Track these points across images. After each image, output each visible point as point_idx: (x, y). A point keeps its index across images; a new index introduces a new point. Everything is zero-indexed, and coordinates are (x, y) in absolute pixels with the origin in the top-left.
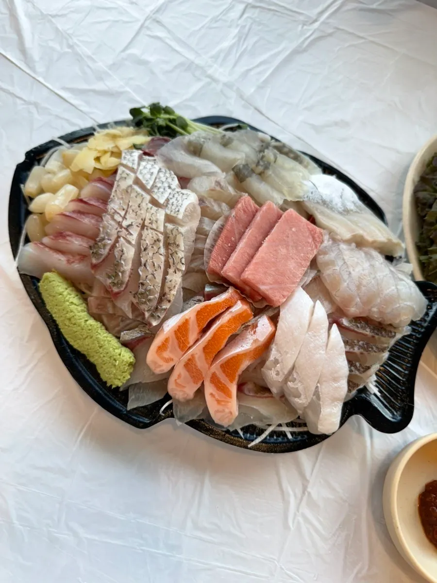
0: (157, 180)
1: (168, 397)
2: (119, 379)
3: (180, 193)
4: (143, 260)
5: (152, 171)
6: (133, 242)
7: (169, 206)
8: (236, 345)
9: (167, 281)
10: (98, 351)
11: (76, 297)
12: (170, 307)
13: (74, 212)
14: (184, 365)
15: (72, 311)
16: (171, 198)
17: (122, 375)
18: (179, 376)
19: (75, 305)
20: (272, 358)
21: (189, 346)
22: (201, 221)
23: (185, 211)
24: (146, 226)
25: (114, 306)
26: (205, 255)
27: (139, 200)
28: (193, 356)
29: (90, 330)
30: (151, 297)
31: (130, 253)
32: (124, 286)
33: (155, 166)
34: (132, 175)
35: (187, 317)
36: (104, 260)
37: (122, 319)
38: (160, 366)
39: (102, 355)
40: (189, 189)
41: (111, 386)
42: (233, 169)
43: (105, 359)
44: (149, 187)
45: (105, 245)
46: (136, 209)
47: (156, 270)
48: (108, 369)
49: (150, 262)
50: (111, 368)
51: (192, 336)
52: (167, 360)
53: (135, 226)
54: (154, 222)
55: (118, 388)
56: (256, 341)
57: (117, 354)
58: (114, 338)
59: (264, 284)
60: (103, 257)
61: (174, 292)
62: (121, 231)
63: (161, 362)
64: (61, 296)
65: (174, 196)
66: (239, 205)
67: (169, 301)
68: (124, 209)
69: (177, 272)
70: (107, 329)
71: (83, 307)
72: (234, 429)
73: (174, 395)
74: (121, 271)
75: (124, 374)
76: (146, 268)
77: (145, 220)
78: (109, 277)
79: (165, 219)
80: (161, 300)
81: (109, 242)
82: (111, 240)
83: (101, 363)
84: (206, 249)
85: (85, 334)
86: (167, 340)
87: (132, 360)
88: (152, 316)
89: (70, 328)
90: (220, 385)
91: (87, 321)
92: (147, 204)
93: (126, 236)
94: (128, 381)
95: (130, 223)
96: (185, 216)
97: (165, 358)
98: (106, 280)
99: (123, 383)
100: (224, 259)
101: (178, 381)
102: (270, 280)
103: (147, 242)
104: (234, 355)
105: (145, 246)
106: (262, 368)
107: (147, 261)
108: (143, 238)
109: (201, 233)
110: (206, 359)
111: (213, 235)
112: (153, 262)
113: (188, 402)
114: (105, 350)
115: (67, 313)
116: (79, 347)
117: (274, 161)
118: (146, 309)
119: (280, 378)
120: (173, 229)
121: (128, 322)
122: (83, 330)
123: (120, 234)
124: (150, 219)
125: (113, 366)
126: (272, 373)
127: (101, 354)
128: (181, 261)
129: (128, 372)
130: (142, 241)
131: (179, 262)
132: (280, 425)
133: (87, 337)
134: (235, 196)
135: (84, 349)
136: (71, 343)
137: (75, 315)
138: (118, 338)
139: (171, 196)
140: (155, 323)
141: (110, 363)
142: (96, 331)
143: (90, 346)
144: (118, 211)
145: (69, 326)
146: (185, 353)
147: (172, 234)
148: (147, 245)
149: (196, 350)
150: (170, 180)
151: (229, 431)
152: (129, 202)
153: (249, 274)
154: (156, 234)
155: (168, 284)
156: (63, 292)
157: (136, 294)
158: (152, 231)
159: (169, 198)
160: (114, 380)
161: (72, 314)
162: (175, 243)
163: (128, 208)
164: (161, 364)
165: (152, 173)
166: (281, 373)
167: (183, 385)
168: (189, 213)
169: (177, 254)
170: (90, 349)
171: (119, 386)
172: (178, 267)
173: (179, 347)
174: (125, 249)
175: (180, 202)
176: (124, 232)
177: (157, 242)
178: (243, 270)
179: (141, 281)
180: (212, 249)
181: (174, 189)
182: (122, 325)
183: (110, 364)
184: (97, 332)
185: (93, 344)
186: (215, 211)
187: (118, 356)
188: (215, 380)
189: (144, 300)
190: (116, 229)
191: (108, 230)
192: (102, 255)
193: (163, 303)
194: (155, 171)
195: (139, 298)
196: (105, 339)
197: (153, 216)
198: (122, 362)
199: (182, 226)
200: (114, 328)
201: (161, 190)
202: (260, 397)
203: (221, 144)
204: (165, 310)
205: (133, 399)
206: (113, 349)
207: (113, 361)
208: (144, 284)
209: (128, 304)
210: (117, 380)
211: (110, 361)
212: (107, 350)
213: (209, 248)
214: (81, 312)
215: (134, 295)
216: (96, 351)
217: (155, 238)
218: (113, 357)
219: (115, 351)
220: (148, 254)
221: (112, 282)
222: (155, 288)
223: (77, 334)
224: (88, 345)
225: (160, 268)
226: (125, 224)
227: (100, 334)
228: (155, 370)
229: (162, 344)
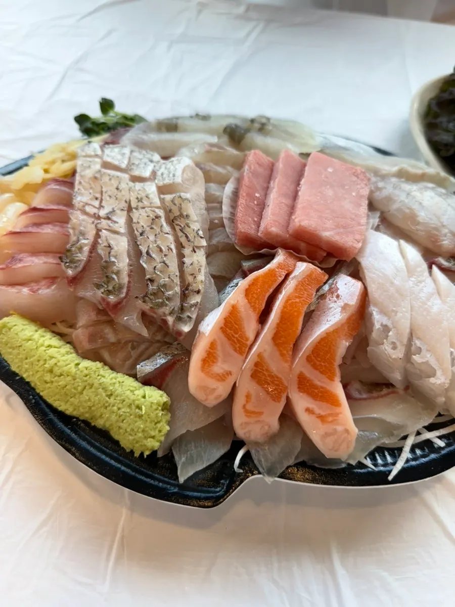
0: (132, 159)
1: (238, 444)
2: (153, 437)
4: (144, 249)
5: (122, 152)
6: (122, 230)
7: (159, 177)
9: (185, 265)
10: (107, 405)
11: (53, 338)
12: (202, 298)
14: (252, 376)
15: (52, 357)
16: (158, 170)
17: (156, 428)
18: (248, 397)
20: (377, 326)
21: (249, 343)
22: (207, 188)
23: (183, 174)
24: (135, 207)
26: (226, 226)
28: (260, 355)
29: (86, 376)
30: (170, 293)
31: (121, 245)
32: (125, 290)
33: (125, 149)
34: (98, 160)
35: (233, 302)
37: (132, 345)
38: (214, 390)
39: (115, 408)
41: (142, 454)
43: (121, 412)
44: (123, 167)
46: (114, 193)
47: (165, 255)
48: (131, 426)
49: (153, 247)
50: (136, 422)
51: (250, 327)
52: (222, 378)
53: (118, 212)
54: (144, 198)
55: (154, 453)
56: (345, 307)
57: (140, 397)
58: (126, 377)
59: (326, 230)
61: (201, 277)
62: (100, 223)
63: (212, 383)
64: (30, 342)
65: (160, 168)
66: (250, 159)
67: (198, 292)
68: (97, 199)
69: (197, 250)
70: (112, 368)
71: (67, 349)
72: (357, 461)
73: (247, 435)
74: (115, 271)
75: (159, 425)
76: (151, 257)
77: (130, 201)
78: (99, 287)
79: (158, 192)
80: (184, 296)
82: (88, 239)
83: (117, 421)
84: (226, 218)
85: (80, 384)
86: (213, 345)
87: (165, 399)
88: (179, 319)
89: (55, 384)
90: (316, 391)
91: (77, 364)
92: (128, 184)
93: (109, 227)
94: (168, 434)
95: (111, 210)
96: (185, 179)
97: (218, 375)
99: (161, 442)
100: (256, 219)
101: (249, 407)
102: (329, 224)
103: (142, 224)
104: (322, 337)
105: (140, 231)
107: (149, 247)
108: (135, 220)
109: (212, 202)
110: (282, 355)
111: (228, 201)
112: (158, 247)
113: (272, 439)
114: (119, 398)
115: (45, 364)
116: (75, 410)
118: (167, 312)
120: (174, 198)
122: (74, 380)
123: (99, 226)
124: (137, 198)
125: (137, 419)
126: (387, 348)
127: (114, 406)
128: (198, 234)
129: (164, 420)
130: (134, 225)
131: (196, 235)
133: (85, 388)
134: (239, 156)
135: (82, 410)
136: (60, 409)
137: (59, 361)
138: (134, 376)
139: (157, 168)
140: (186, 329)
141: (131, 415)
142: (97, 374)
144: (90, 202)
145: (52, 382)
146: (246, 358)
147: (175, 204)
148: (143, 228)
149: (263, 345)
150: (148, 156)
151: (352, 465)
152: (102, 187)
154: (152, 211)
155: (188, 270)
156: (33, 335)
157: (146, 296)
158: (145, 209)
159: (155, 170)
160: (145, 441)
161: (53, 361)
162: (181, 215)
164: (214, 386)
165: (123, 154)
166: (398, 344)
167: (257, 410)
168: (189, 176)
169: (189, 227)
170: (93, 406)
171: (156, 449)
172: (196, 244)
173: (235, 350)
174: (112, 243)
175: (172, 168)
176: (104, 223)
177: (157, 220)
179: (148, 277)
180: (232, 217)
181: (158, 162)
182: (134, 354)
183: (132, 417)
184: (98, 376)
185: (97, 395)
186: (220, 173)
187: (143, 399)
188: (304, 385)
189: (160, 300)
190: (93, 223)
193: (188, 299)
194: (127, 152)
195: (151, 300)
196: (114, 381)
197: (140, 193)
198: (151, 406)
202: (378, 397)
204: (195, 305)
205: (184, 463)
206: (131, 391)
207: (135, 409)
208: (154, 280)
209: (135, 315)
210: (149, 440)
211: (131, 412)
212: (121, 396)
213: (229, 218)
214: (66, 355)
215: (143, 297)
216: (104, 404)
217: (151, 216)
218: (134, 404)
219: (134, 395)
220: (148, 238)
221: (105, 291)
222: (172, 280)
223: (67, 389)
224: (89, 400)
225: (170, 250)
226: (102, 213)
227: (104, 377)
228: (206, 400)
229: (208, 354)
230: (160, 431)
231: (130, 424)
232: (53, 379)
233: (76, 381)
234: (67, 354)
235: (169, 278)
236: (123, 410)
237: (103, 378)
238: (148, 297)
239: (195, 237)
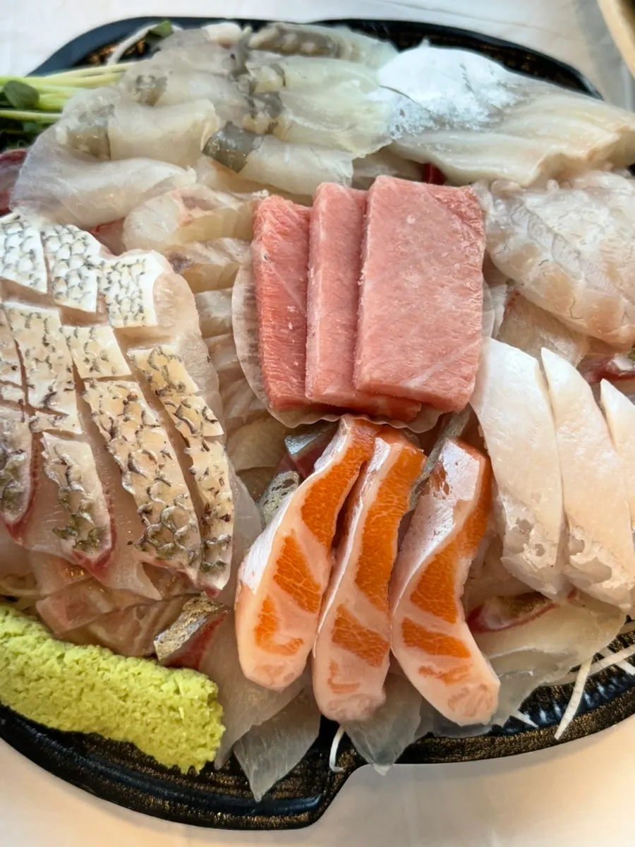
0: (52, 264)
1: (328, 727)
2: (204, 746)
3: (119, 267)
4: (121, 458)
5: (27, 248)
6: (78, 431)
7: (114, 308)
8: (421, 536)
9: (196, 477)
10: (123, 711)
11: (9, 618)
12: (234, 529)
14: (334, 640)
15: (16, 654)
16: (107, 289)
17: (206, 732)
18: (333, 668)
19: (16, 635)
20: (511, 524)
21: (321, 593)
22: (201, 307)
23: (157, 302)
24: (87, 380)
25: (108, 593)
26: (247, 378)
27: (37, 329)
28: (341, 609)
29: (80, 673)
30: (183, 529)
31: (83, 458)
32: (109, 537)
33: (28, 232)
35: (285, 534)
36: (31, 504)
37: (138, 610)
38: (281, 669)
39: (137, 715)
40: (134, 247)
41: (192, 768)
42: (206, 151)
43: (148, 718)
44: (43, 289)
45: (15, 471)
46: (42, 352)
47: (161, 467)
48: (168, 737)
49: (138, 455)
50: (174, 729)
51: (318, 568)
52: (290, 649)
53: (61, 393)
54: (100, 361)
55: (209, 766)
56: (459, 506)
57: (171, 694)
58: (143, 662)
59: (412, 375)
60: (26, 497)
61: (226, 493)
62: (36, 420)
63: (276, 660)
65: (110, 282)
66: (266, 228)
67: (226, 518)
68: (14, 368)
69: (209, 445)
70: (115, 651)
71: (35, 632)
72: (507, 718)
73: (342, 714)
74: (84, 508)
75: (209, 729)
76: (138, 472)
77: (74, 366)
78: (65, 535)
79: (120, 345)
80: (205, 527)
81: (22, 457)
82: (22, 451)
83: (145, 732)
84: (243, 361)
85: (74, 687)
86: (267, 606)
87: (210, 688)
88: (206, 569)
89: (32, 693)
90: (431, 641)
91: (61, 657)
92: (61, 330)
93: (53, 424)
94: (224, 738)
95: (47, 392)
96: (162, 313)
97: (283, 646)
98: (59, 546)
99: (217, 749)
100: (297, 364)
101: (336, 681)
102: (419, 358)
103: (108, 413)
104: (430, 562)
105: (108, 426)
106: (501, 555)
107: (130, 456)
108: (94, 409)
109: (214, 332)
110: (374, 601)
111: (242, 322)
112: (145, 452)
113: (378, 714)
114: (139, 700)
115: (8, 664)
116: (74, 724)
117: (281, 83)
118: (185, 562)
119: (550, 558)
120: (151, 357)
121: (154, 610)
122: (63, 681)
123: (37, 428)
124: (87, 360)
125: (175, 725)
126: (528, 555)
127: (134, 711)
128: (206, 419)
129: (215, 720)
130: (96, 419)
131: (202, 418)
132: (599, 657)
133: (82, 690)
134: (241, 209)
135: (86, 723)
136: (50, 725)
137: (30, 658)
138: (153, 656)
139: (105, 284)
140: (220, 583)
141: (164, 721)
142: (96, 668)
143: (99, 706)
144: (5, 378)
145: (27, 690)
146: (321, 613)
147: (155, 368)
148: (112, 422)
149: (343, 592)
150: (79, 248)
151: (499, 727)
152: (17, 345)
153: (370, 370)
154: (119, 386)
155: (204, 484)
157: (145, 539)
158: (108, 384)
159: (102, 291)
160: (194, 754)
161: (20, 660)
162: (171, 386)
163: (21, 360)
164: (281, 663)
165: (32, 252)
166: (546, 546)
167: (350, 682)
168: (168, 302)
169: (189, 407)
170: (103, 714)
171: (211, 760)
172: (206, 434)
173: (301, 605)
174: (67, 456)
175: (133, 288)
176: (43, 420)
177: (131, 402)
178: (351, 367)
179: (141, 507)
180: (255, 354)
181: (102, 264)
182: (145, 624)
183: (166, 723)
184: (99, 670)
185: (104, 700)
186: (218, 267)
187: (177, 697)
188: (415, 636)
189: (170, 545)
190: (23, 420)
191: (5, 433)
192: (20, 494)
193: (212, 529)
194: (35, 244)
195: (156, 548)
196: (125, 674)
197: (88, 350)
198: (192, 705)
199: (165, 339)
200: (130, 641)
201: (75, 281)
202: (526, 621)
203: (139, 102)
204: (227, 542)
205: (257, 773)
206: (156, 686)
207: (169, 713)
208: (151, 511)
209: (135, 571)
210: (199, 750)
211: (164, 717)
212: (143, 696)
213: (250, 357)
214: (38, 646)
215: (142, 545)
216: (119, 711)
217: (120, 396)
218: (165, 705)
219: (161, 691)
220: (126, 440)
221: (77, 543)
222: (180, 506)
223: (55, 698)
224: (94, 707)
225: (167, 457)
226: (35, 399)
227: (107, 670)
228: (272, 684)
229: (262, 620)
230: (212, 736)
231: (165, 734)
232: (28, 686)
233: (66, 683)
234: (39, 642)
235: (175, 504)
236: (150, 716)
237: (107, 673)
238: (148, 541)
239: (202, 423)
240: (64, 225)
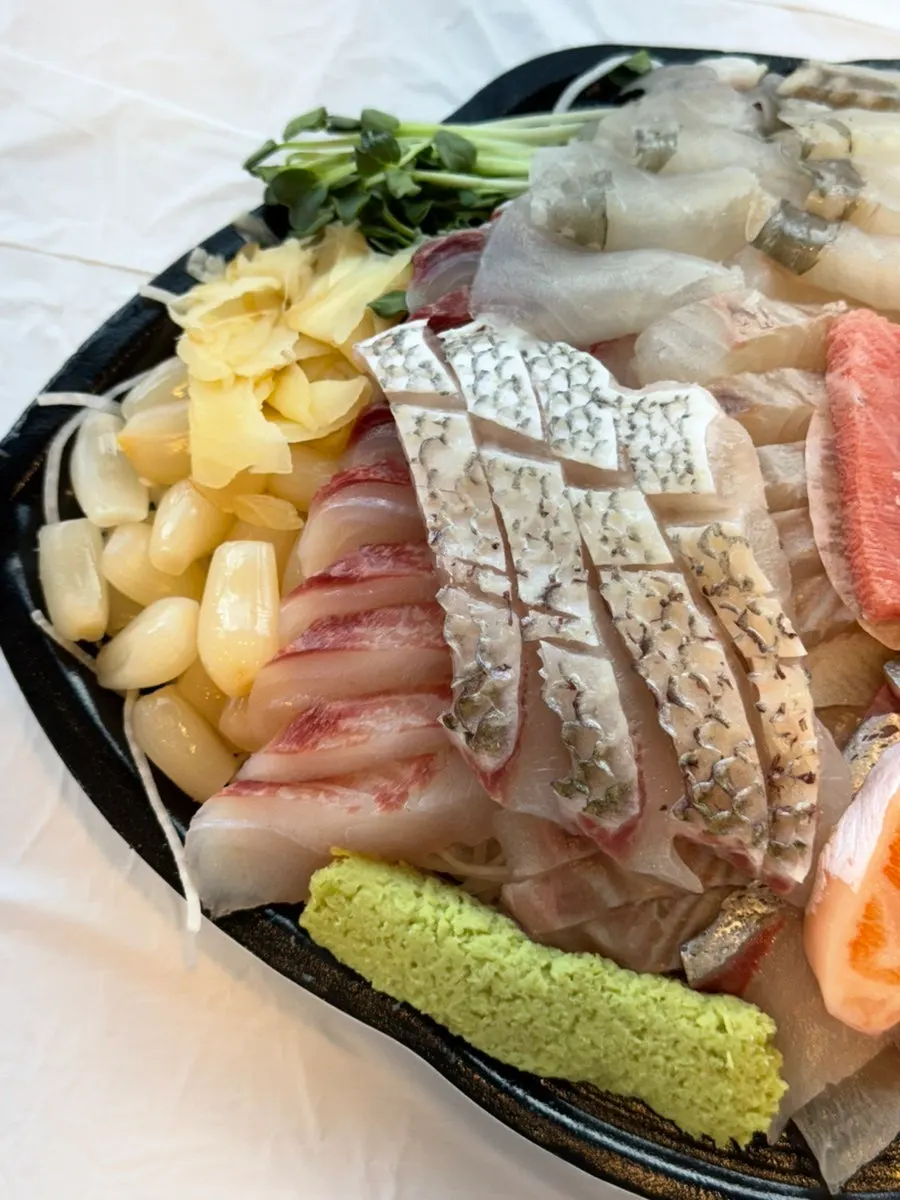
0: (544, 398)
2: (756, 1110)
3: (645, 405)
5: (507, 374)
6: (593, 641)
7: (643, 465)
9: (765, 716)
10: (637, 1052)
11: (465, 907)
12: (819, 795)
13: (316, 627)
15: (482, 961)
16: (630, 437)
17: (761, 1090)
19: (480, 933)
22: (765, 468)
23: (712, 459)
24: (605, 567)
25: (617, 878)
26: (829, 573)
27: (530, 492)
29: (575, 993)
30: (745, 791)
31: (600, 680)
32: (636, 798)
33: (504, 351)
36: (518, 744)
37: (660, 906)
38: (883, 1003)
39: (660, 1059)
42: (758, 242)
43: (676, 1064)
44: (536, 432)
45: (497, 694)
46: (535, 525)
47: (716, 699)
48: (704, 1094)
49: (681, 679)
50: (713, 1084)
53: (567, 585)
54: (626, 541)
55: (760, 1139)
57: (713, 1031)
58: (665, 983)
60: (513, 733)
61: (809, 741)
62: (531, 624)
63: (880, 991)
64: (415, 927)
65: (633, 427)
68: (495, 547)
69: (784, 670)
70: (622, 964)
71: (504, 932)
74: (602, 753)
75: (766, 1085)
76: (681, 705)
77: (584, 547)
78: (568, 791)
79: (656, 519)
80: (772, 788)
81: (508, 676)
82: (507, 667)
83: (668, 1084)
84: (823, 549)
85: (566, 1014)
86: (871, 910)
87: (770, 1028)
88: (776, 851)
89: (501, 1019)
91: (548, 968)
92: (566, 495)
93: (558, 632)
94: (785, 1101)
95: (548, 583)
96: (720, 476)
97: (892, 971)
98: (556, 807)
99: (772, 1116)
103: (639, 618)
105: (638, 636)
107: (671, 680)
109: (786, 505)
111: (820, 492)
112: (693, 676)
114: (664, 1037)
115: (468, 975)
116: (560, 1067)
118: (748, 840)
120: (704, 536)
121: (683, 906)
122: (550, 1004)
123: (532, 634)
124: (605, 539)
125: (716, 1078)
127: (654, 1053)
128: (783, 632)
129: (774, 1073)
131: (777, 632)
133: (577, 1019)
134: (810, 326)
135: (577, 1067)
136: (522, 1068)
137: (503, 968)
138: (678, 974)
139: (625, 430)
140: (797, 873)
141: (699, 1070)
142: (600, 988)
143: (601, 1042)
144: (483, 560)
145: (493, 1014)
147: (709, 554)
148: (645, 630)
150: (579, 376)
152: (500, 513)
154: (657, 579)
155: (775, 725)
156: (416, 910)
158: (635, 576)
159: (623, 439)
160: (740, 1120)
161: (488, 970)
162: (731, 581)
163: (504, 535)
164: (883, 995)
165: (515, 380)
168: (726, 460)
169: (757, 612)
170: (605, 1056)
171: (763, 1131)
172: (781, 655)
174: (576, 677)
175: (673, 436)
176: (541, 624)
177: (674, 603)
179: (683, 757)
180: (837, 540)
181: (619, 400)
182: (667, 926)
183: (702, 1074)
184: (603, 989)
185: (609, 1033)
187: (721, 1036)
189: (726, 813)
190: (511, 623)
191: (482, 639)
192: (503, 730)
193: (782, 792)
194: (516, 367)
195: (704, 816)
196: (643, 998)
197: (609, 524)
198: (744, 1049)
199: (721, 512)
200: (646, 952)
201: (581, 424)
203: (640, 166)
204: (808, 813)
205: (831, 1152)
206: (689, 1018)
207: (708, 1058)
208: (697, 762)
209: (668, 850)
210: (749, 1116)
211: (699, 1065)
212: (669, 1032)
213: (831, 544)
214: (513, 950)
215: (684, 811)
216: (630, 1052)
217: (658, 594)
218: (703, 1048)
219: (698, 1026)
220: (664, 657)
221: (589, 804)
222: (742, 758)
223: (536, 1028)
224: (593, 1045)
225: (725, 684)
226: (529, 591)
227: (617, 991)
228: (867, 1024)
229: (861, 931)
230: (769, 1095)
231: (699, 1089)
232: (495, 1008)
233: (552, 1007)
234: (512, 945)
235: (736, 755)
236: (679, 1061)
237: (615, 996)
238: (694, 807)
239: (776, 638)
240: (551, 342)
